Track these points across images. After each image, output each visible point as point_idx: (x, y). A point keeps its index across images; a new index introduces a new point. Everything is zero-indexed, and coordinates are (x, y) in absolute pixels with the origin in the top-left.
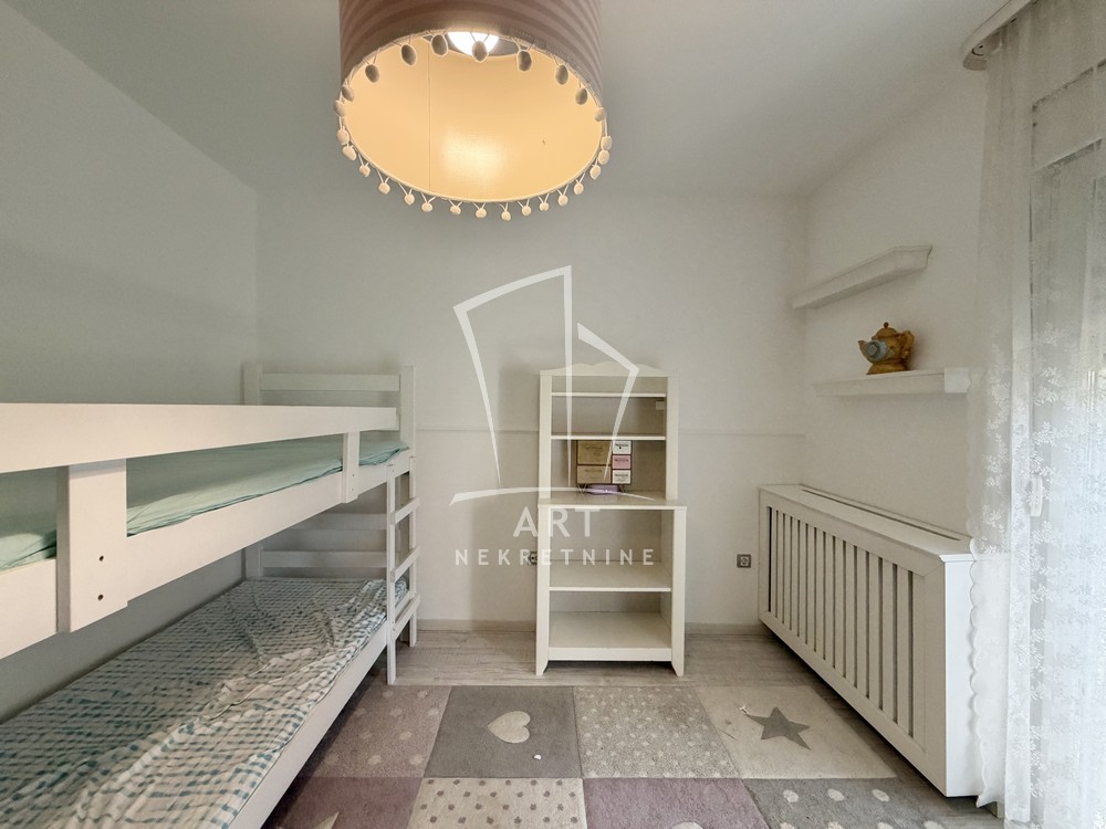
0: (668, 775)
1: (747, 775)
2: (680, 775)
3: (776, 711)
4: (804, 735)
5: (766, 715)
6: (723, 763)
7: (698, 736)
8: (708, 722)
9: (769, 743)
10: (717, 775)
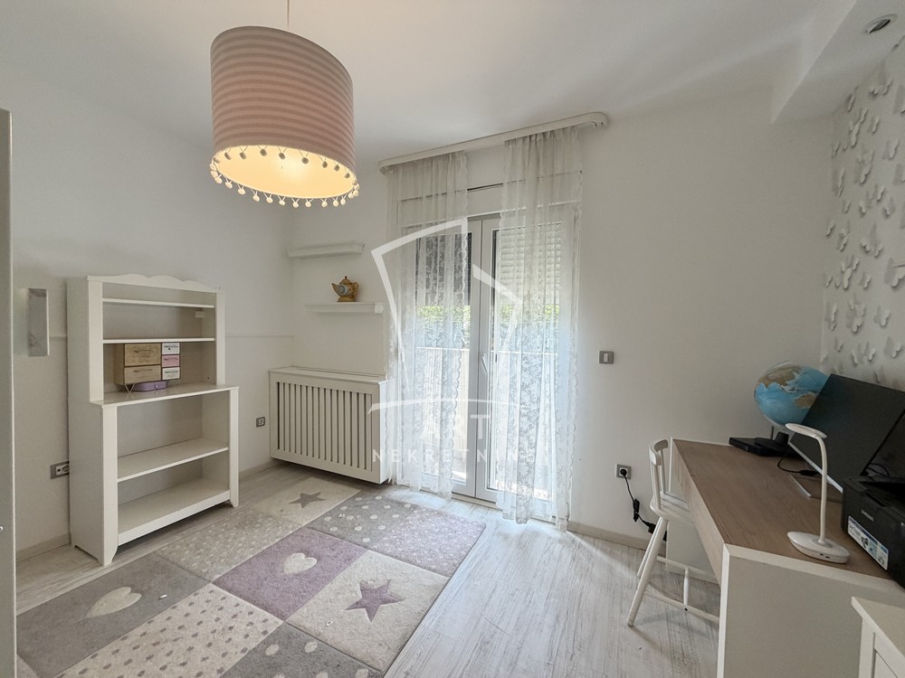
0: (265, 548)
1: (305, 523)
2: (272, 544)
3: (302, 495)
4: (320, 497)
5: (299, 498)
6: (290, 526)
7: (270, 524)
8: (271, 516)
9: (307, 508)
10: (291, 532)
